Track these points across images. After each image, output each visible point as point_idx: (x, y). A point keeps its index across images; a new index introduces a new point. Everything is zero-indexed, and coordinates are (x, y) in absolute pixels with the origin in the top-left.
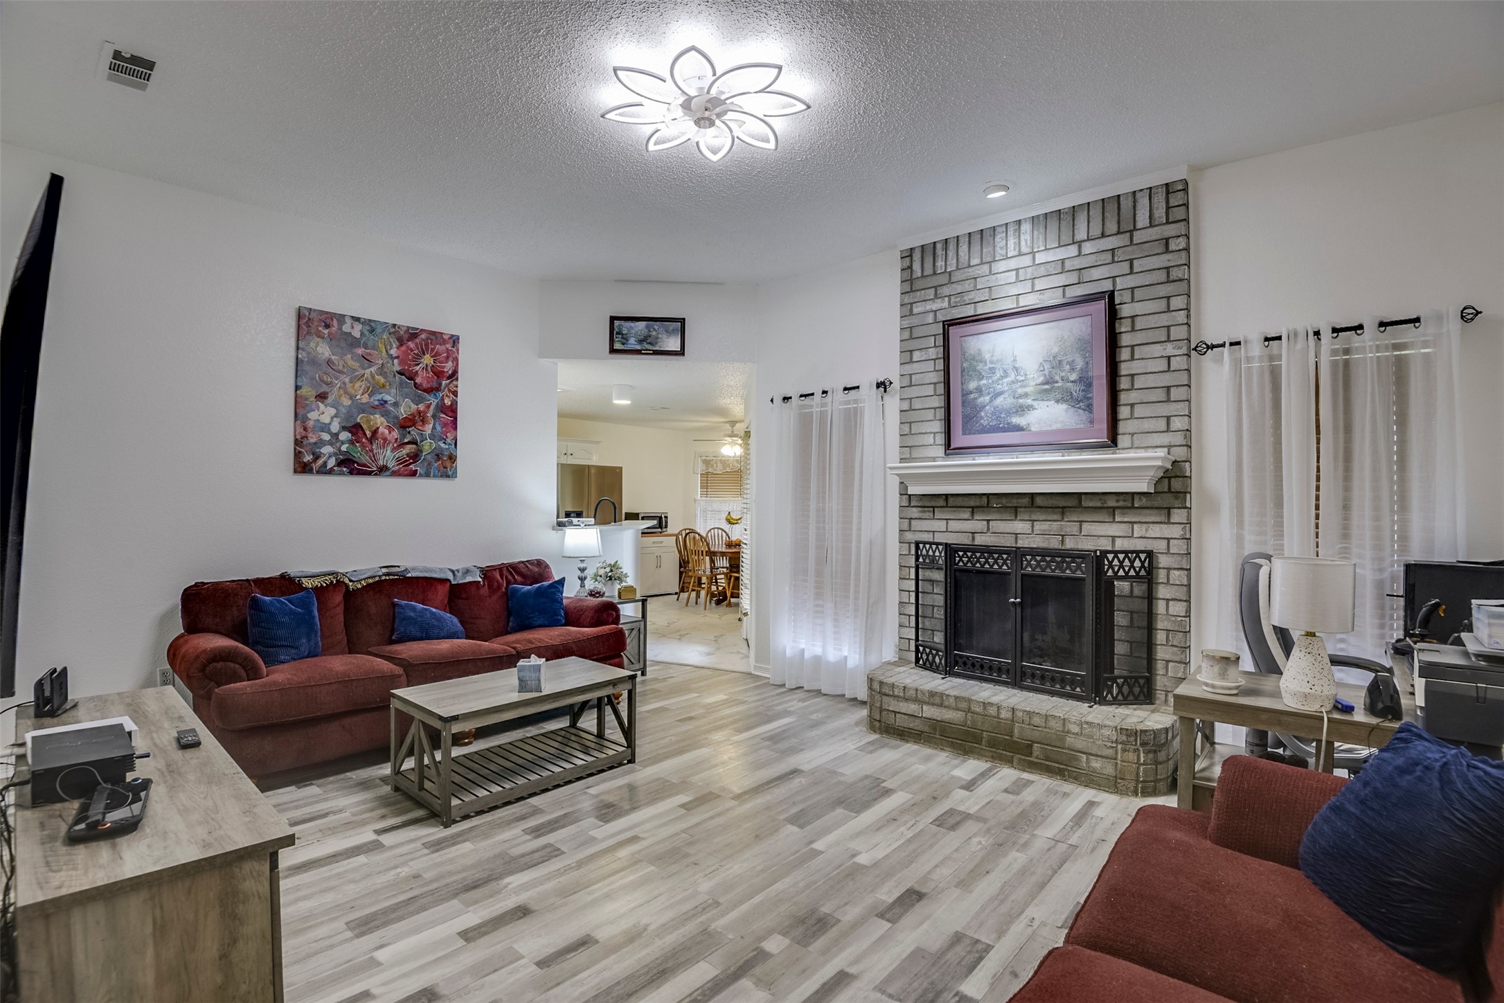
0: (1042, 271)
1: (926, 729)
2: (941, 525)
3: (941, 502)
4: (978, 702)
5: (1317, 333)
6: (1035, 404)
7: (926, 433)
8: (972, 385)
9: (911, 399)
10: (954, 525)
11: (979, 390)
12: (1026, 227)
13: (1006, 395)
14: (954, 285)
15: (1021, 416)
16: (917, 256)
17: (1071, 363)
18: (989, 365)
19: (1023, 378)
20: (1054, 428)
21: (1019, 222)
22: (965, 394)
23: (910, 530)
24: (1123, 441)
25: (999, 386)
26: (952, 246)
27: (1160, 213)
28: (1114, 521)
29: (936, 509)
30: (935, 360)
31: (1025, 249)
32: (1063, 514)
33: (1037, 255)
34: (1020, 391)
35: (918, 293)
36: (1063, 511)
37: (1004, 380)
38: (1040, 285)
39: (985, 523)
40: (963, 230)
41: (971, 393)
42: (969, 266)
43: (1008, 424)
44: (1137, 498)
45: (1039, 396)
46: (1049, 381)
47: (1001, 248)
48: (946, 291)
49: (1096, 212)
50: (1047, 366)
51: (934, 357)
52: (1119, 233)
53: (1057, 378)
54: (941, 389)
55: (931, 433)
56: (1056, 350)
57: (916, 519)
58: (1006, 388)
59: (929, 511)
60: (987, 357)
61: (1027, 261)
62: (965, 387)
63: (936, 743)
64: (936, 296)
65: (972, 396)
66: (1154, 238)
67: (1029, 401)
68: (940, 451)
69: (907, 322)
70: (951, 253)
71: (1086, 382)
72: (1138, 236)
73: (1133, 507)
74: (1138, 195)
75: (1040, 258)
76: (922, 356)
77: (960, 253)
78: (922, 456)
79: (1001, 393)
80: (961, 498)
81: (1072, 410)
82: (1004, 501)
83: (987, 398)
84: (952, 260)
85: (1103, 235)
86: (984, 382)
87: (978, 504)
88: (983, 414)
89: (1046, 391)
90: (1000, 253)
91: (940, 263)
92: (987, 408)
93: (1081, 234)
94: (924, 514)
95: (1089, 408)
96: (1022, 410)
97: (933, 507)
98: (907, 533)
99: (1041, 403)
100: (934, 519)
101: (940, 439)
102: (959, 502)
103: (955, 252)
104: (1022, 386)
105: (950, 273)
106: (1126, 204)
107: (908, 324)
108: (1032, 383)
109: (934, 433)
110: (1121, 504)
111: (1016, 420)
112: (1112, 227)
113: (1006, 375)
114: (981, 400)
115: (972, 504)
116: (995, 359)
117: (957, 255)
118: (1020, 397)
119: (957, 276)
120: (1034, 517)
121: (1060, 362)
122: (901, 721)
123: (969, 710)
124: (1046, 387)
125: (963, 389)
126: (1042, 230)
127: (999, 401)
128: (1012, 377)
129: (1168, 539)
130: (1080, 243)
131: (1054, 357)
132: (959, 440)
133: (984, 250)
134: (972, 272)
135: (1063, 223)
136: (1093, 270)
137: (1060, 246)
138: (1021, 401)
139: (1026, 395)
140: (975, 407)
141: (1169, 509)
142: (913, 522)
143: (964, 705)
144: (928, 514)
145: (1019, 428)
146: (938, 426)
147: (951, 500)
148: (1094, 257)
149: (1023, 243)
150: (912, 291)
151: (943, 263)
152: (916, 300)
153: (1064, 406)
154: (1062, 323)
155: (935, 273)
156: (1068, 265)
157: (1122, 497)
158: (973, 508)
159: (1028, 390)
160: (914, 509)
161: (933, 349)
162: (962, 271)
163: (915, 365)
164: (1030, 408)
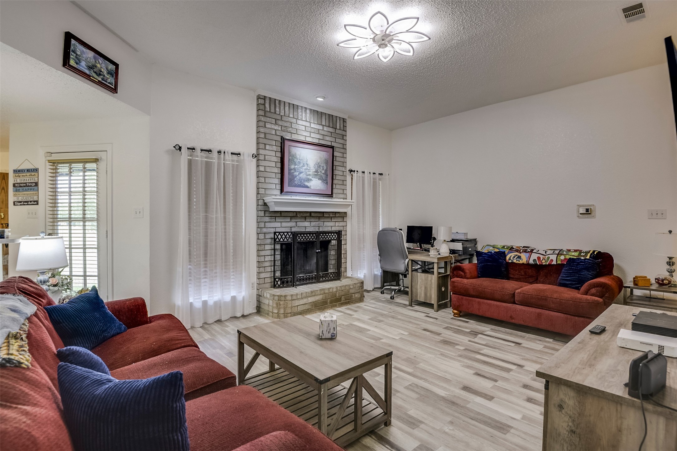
0: (313, 130)
1: (310, 307)
2: (278, 225)
3: (279, 215)
4: (327, 289)
5: (370, 173)
6: (313, 179)
7: (272, 183)
8: (292, 167)
9: (265, 166)
10: (284, 224)
11: (295, 169)
12: (308, 111)
13: (304, 173)
14: (283, 122)
15: (308, 182)
16: (267, 101)
17: (323, 167)
18: (298, 160)
19: (309, 168)
20: (317, 188)
21: (306, 108)
22: (290, 170)
23: (265, 227)
24: (334, 195)
25: (302, 170)
26: (282, 105)
27: (342, 126)
28: (332, 221)
29: (276, 218)
30: (276, 151)
31: (308, 120)
32: (319, 219)
33: (311, 124)
34: (308, 173)
35: (268, 119)
36: (319, 218)
37: (303, 168)
38: (313, 135)
39: (295, 223)
40: (287, 100)
41: (292, 170)
42: (289, 117)
43: (304, 185)
44: (337, 213)
45: (314, 176)
46: (316, 171)
47: (300, 115)
48: (280, 123)
49: (327, 117)
50: (316, 166)
51: (275, 150)
52: (332, 128)
53: (319, 171)
54: (279, 165)
55: (274, 183)
56: (319, 161)
57: (268, 222)
58: (304, 171)
59: (274, 219)
60: (298, 157)
61: (308, 124)
62: (290, 167)
63: (313, 311)
64: (276, 124)
65: (292, 171)
66: (340, 133)
67: (311, 177)
68: (278, 192)
69: (263, 130)
70: (282, 108)
71: (326, 173)
72: (338, 131)
73: (336, 217)
74: (337, 118)
75: (313, 125)
76: (270, 148)
77: (286, 109)
78: (270, 193)
79: (302, 172)
80: (286, 213)
81: (322, 183)
82: (302, 214)
83: (297, 173)
84: (282, 110)
85: (329, 127)
86: (296, 166)
87: (293, 215)
88: (296, 179)
89: (315, 175)
90: (300, 117)
91: (277, 110)
92: (297, 177)
93: (324, 123)
94: (271, 220)
95: (327, 183)
96: (309, 180)
97: (275, 217)
98: (264, 229)
99: (314, 179)
100: (275, 222)
101: (279, 187)
102: (286, 214)
103: (284, 108)
104: (309, 171)
105: (281, 116)
106: (334, 119)
107: (264, 131)
108: (312, 171)
109: (276, 184)
110: (333, 216)
111: (306, 184)
112: (331, 125)
113: (304, 166)
114: (295, 173)
115: (291, 215)
116: (301, 158)
117: (285, 110)
118: (308, 175)
119: (284, 118)
120: (311, 220)
121: (320, 165)
122: (300, 309)
123: (325, 293)
124: (316, 173)
125: (289, 168)
126: (313, 116)
127: (301, 175)
128: (306, 167)
129: (343, 226)
130: (323, 125)
131: (318, 163)
132: (286, 189)
133: (295, 113)
134: (290, 119)
135: (319, 116)
136: (327, 137)
137: (318, 124)
138: (308, 177)
139: (310, 175)
140: (293, 176)
141: (343, 217)
142: (267, 224)
143: (322, 292)
144: (273, 220)
145: (307, 187)
146: (278, 181)
147: (283, 214)
148: (326, 132)
149: (307, 117)
150: (265, 116)
151: (279, 110)
152: (267, 121)
153: (320, 181)
154: (321, 152)
155: (275, 113)
156: (320, 132)
157: (333, 213)
158: (291, 217)
159: (311, 173)
160: (267, 218)
161: (275, 147)
162: (286, 117)
163: (267, 151)
164: (311, 180)
